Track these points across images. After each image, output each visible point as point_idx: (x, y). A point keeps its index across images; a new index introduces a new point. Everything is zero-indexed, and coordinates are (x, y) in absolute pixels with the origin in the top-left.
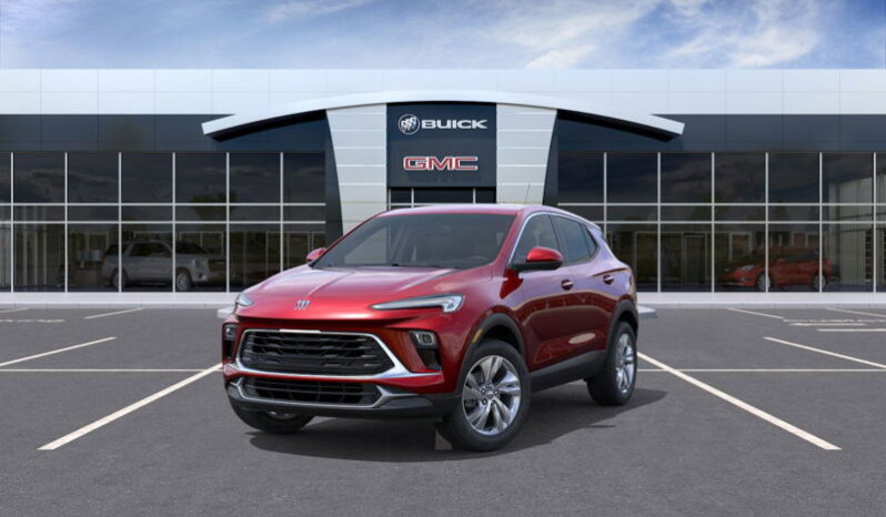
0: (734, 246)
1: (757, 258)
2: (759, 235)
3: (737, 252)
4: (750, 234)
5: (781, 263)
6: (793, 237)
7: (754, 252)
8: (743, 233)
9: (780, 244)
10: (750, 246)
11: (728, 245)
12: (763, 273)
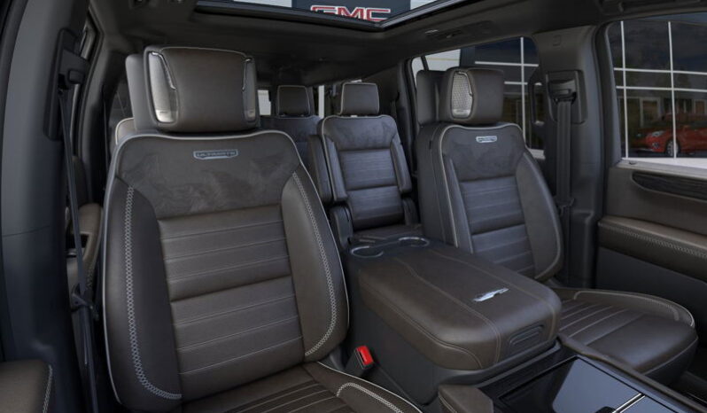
0: (644, 112)
1: (665, 124)
2: (667, 102)
3: (648, 117)
4: (658, 100)
5: (686, 130)
6: (695, 104)
7: (663, 118)
8: (651, 99)
9: (685, 111)
10: (659, 112)
11: (639, 111)
12: (672, 139)
